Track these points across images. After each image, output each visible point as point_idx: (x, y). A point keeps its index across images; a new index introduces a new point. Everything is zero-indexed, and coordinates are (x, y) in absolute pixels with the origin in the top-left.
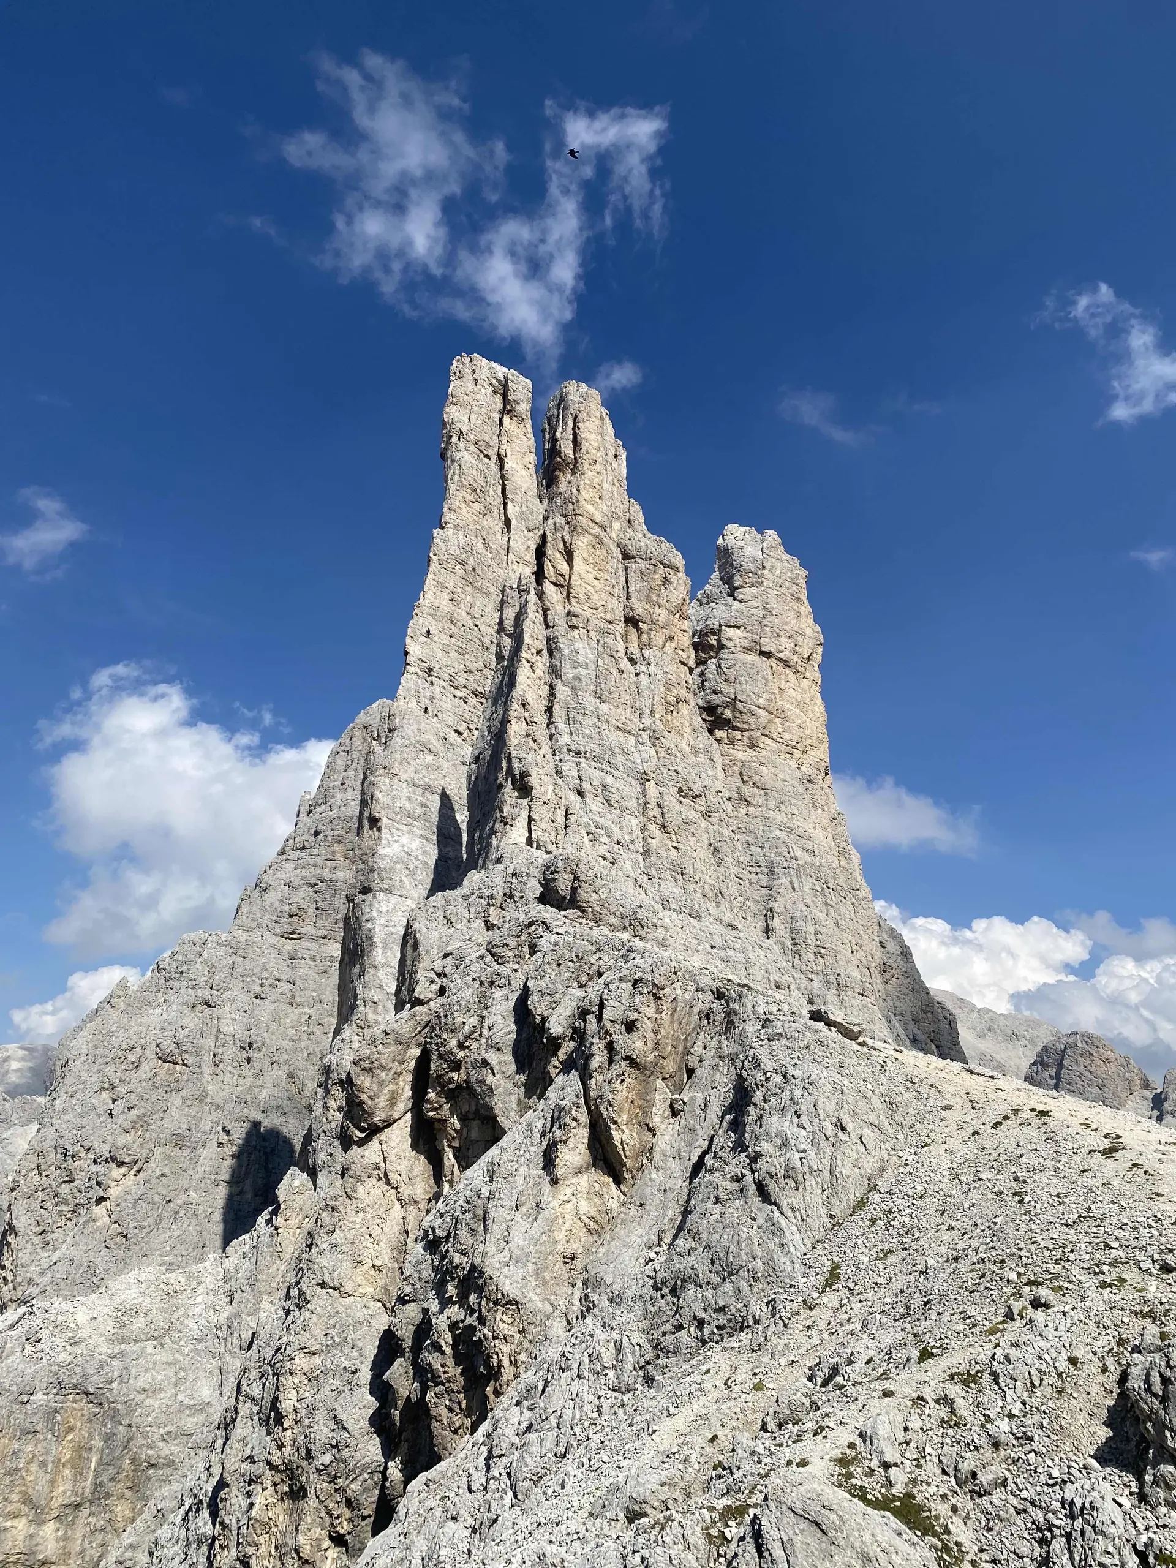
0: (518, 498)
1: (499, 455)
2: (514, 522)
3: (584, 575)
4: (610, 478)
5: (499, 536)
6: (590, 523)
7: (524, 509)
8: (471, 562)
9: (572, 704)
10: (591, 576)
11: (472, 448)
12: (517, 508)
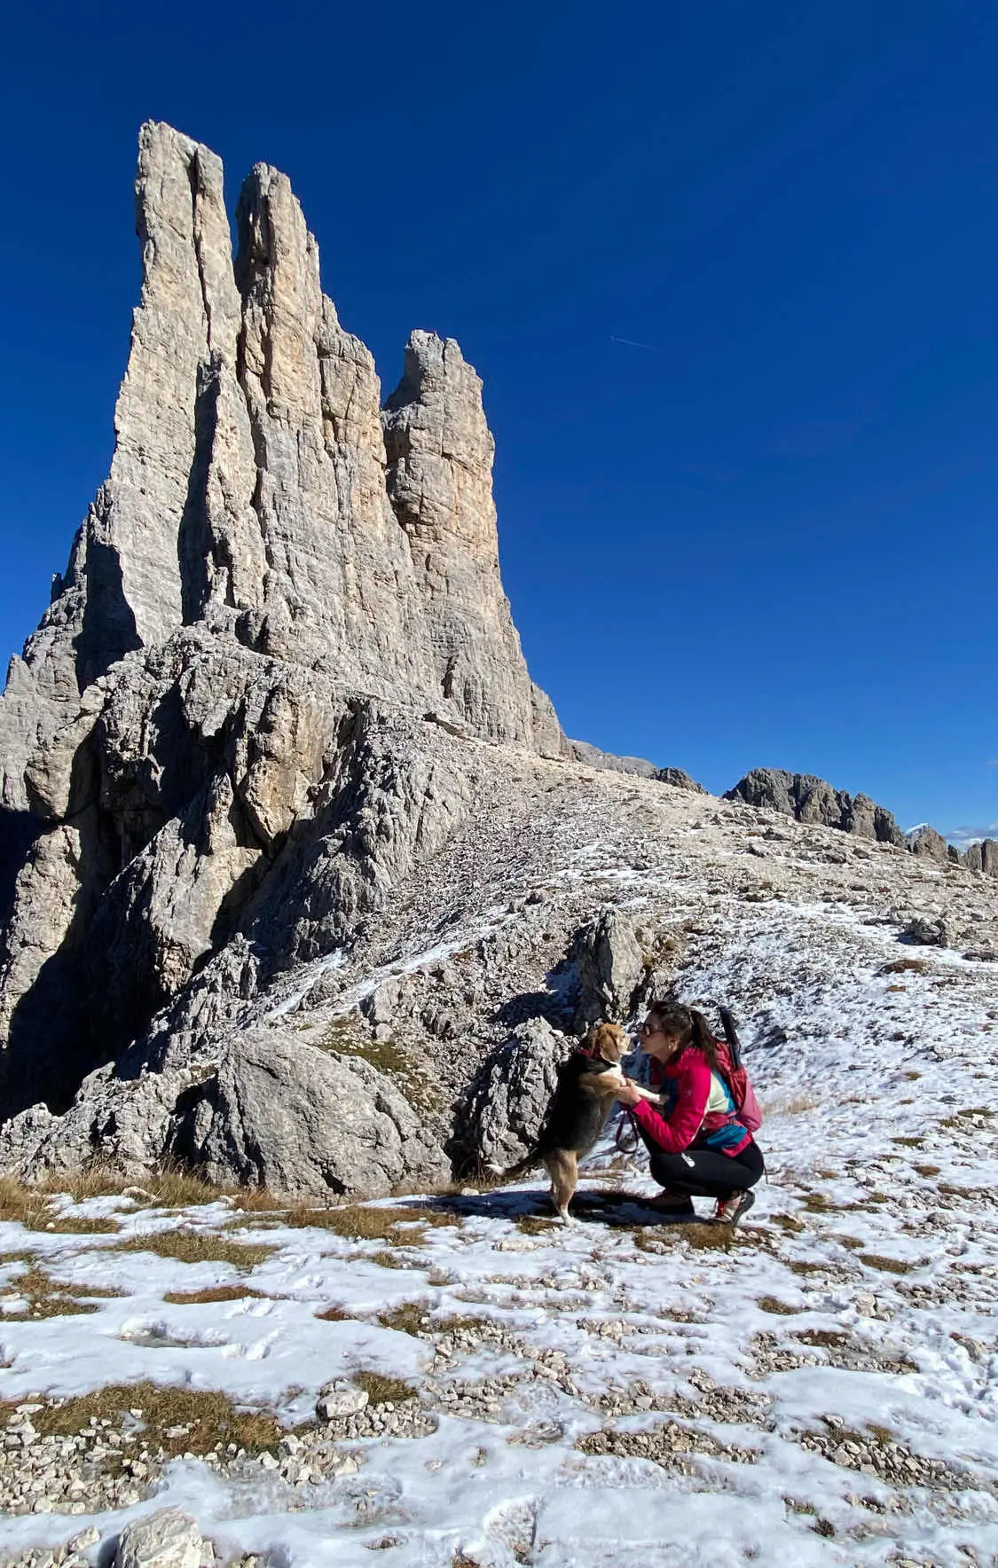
0: (215, 283)
1: (194, 236)
2: (213, 309)
3: (283, 366)
4: (304, 270)
5: (199, 320)
6: (287, 316)
7: (222, 295)
8: (173, 343)
9: (278, 492)
10: (289, 369)
11: (165, 225)
12: (216, 294)
